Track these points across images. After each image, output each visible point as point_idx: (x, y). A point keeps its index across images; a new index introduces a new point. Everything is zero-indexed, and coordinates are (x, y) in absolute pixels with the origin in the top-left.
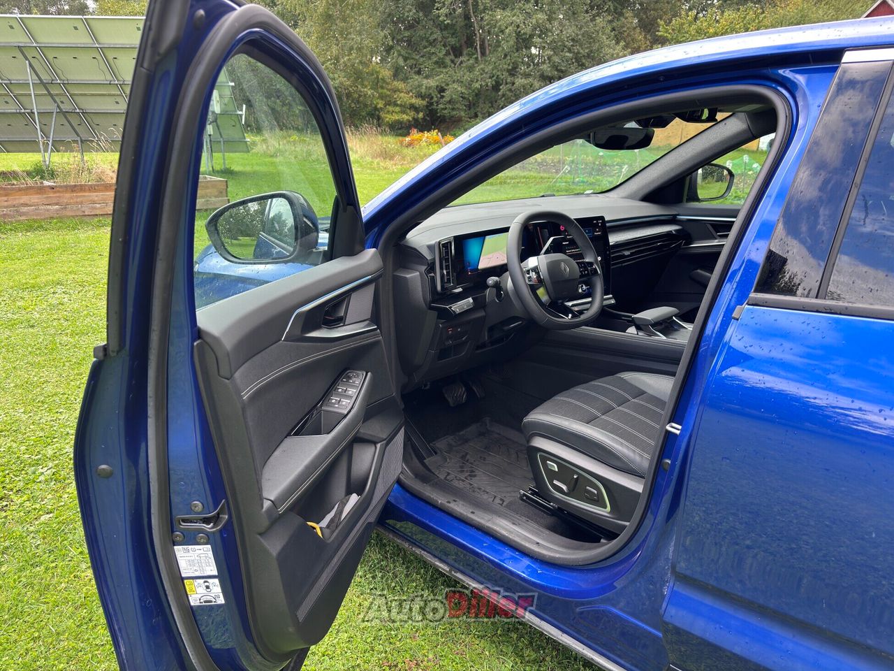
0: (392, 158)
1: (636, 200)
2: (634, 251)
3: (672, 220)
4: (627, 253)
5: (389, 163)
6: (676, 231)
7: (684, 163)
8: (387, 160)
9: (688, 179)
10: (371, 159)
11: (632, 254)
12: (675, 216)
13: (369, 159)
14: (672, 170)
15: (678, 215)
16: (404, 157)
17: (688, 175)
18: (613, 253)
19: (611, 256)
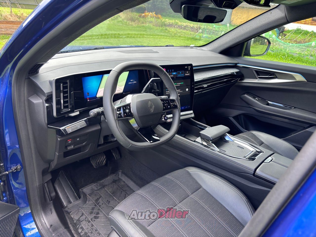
0: (134, 21)
1: (216, 53)
2: (210, 84)
3: (235, 66)
4: (205, 86)
5: (133, 23)
6: (236, 72)
7: (244, 34)
8: (133, 22)
9: (246, 43)
10: (126, 21)
11: (208, 86)
12: (236, 64)
13: (125, 21)
14: (237, 38)
15: (238, 63)
16: (139, 21)
17: (246, 41)
18: (196, 86)
19: (195, 88)
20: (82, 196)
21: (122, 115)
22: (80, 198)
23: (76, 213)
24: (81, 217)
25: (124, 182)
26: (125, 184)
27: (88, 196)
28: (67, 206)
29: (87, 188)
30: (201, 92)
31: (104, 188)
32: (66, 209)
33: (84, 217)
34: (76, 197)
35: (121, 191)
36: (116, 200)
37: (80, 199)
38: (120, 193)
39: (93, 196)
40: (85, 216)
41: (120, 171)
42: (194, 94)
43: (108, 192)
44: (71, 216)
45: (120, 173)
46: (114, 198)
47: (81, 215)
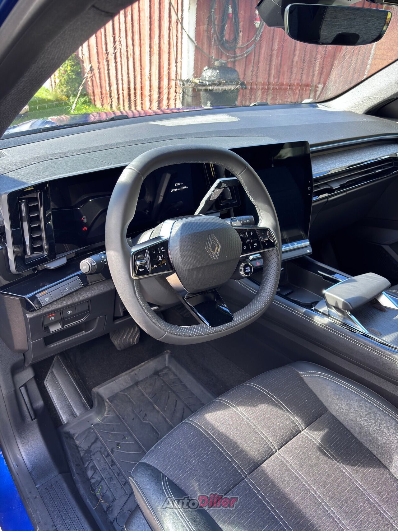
4: (336, 186)
11: (342, 187)
18: (317, 187)
19: (314, 191)
20: (96, 403)
21: (148, 267)
22: (92, 406)
23: (84, 436)
24: (93, 444)
25: (175, 375)
26: (176, 377)
27: (107, 402)
28: (67, 423)
29: (106, 386)
30: (326, 200)
31: (137, 386)
32: (67, 429)
33: (98, 444)
34: (84, 405)
35: (169, 393)
36: (158, 412)
37: (93, 409)
38: (167, 398)
39: (115, 402)
40: (101, 442)
41: (167, 352)
42: (313, 204)
43: (143, 395)
44: (75, 443)
45: (167, 356)
46: (154, 408)
47: (93, 441)
